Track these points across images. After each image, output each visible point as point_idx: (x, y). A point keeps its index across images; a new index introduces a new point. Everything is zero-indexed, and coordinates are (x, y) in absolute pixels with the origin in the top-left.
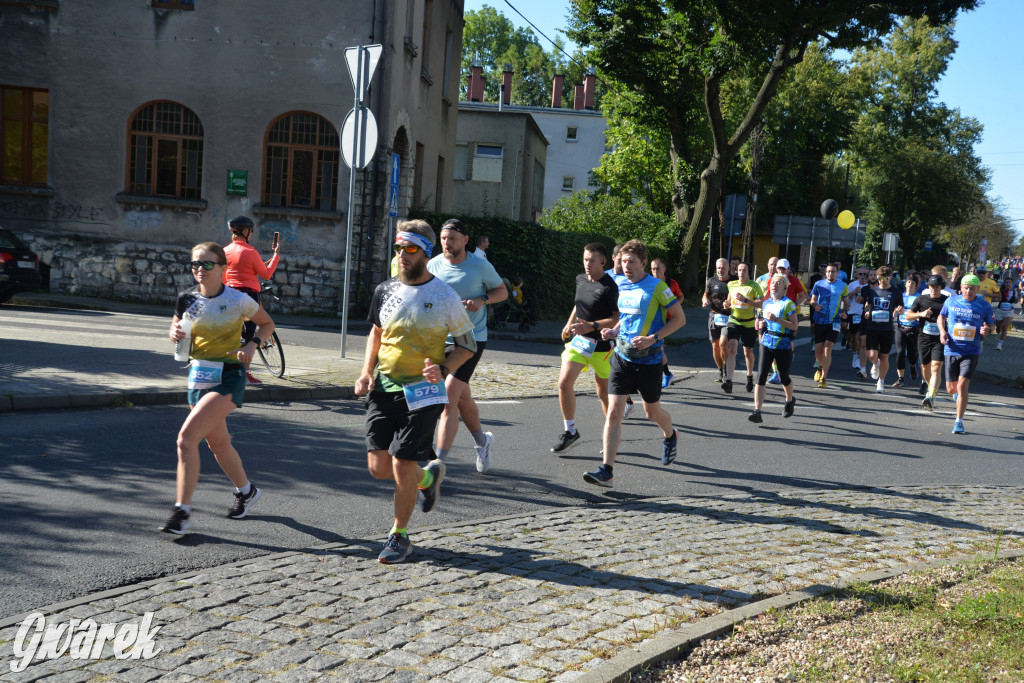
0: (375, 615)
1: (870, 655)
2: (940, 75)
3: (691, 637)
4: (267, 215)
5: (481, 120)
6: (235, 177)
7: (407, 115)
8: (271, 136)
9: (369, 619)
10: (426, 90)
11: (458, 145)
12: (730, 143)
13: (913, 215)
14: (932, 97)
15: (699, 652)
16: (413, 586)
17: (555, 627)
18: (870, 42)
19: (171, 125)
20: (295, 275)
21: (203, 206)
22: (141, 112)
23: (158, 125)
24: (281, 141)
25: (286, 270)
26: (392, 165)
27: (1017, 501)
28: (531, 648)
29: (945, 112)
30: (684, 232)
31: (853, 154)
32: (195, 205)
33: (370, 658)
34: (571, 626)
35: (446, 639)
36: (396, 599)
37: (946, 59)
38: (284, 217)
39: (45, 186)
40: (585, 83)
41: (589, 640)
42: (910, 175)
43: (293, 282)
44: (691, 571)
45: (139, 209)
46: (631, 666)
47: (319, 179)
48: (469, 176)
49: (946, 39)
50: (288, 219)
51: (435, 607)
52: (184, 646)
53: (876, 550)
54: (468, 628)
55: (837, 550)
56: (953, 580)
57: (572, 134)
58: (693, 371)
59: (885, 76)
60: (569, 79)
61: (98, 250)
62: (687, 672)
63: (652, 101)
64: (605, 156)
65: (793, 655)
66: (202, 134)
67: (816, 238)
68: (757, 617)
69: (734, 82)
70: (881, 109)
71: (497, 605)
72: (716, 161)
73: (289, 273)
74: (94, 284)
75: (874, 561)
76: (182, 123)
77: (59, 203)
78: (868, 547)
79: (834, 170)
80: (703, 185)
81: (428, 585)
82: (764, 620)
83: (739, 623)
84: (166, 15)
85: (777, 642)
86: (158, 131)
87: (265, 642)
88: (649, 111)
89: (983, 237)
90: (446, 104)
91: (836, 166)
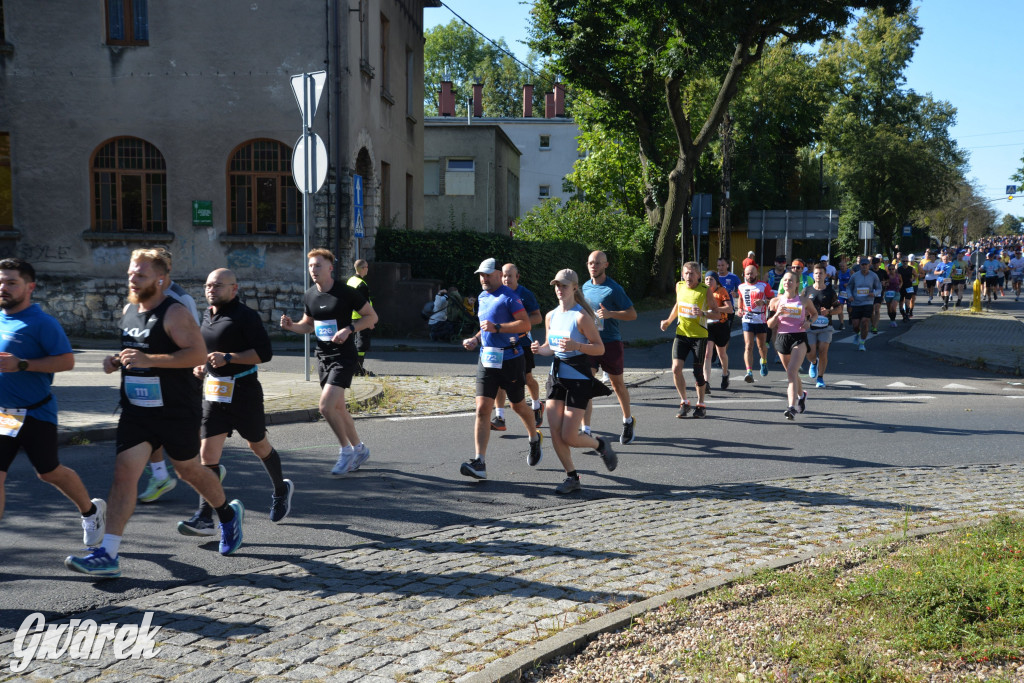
0: (293, 632)
1: (757, 636)
2: (907, 62)
3: (588, 632)
4: (234, 244)
5: (450, 135)
6: (201, 207)
7: (367, 136)
8: (233, 165)
9: (286, 636)
10: (388, 110)
11: (426, 161)
12: (695, 143)
13: (887, 201)
14: (900, 84)
15: (595, 646)
16: (337, 602)
17: (466, 631)
18: (828, 34)
19: (133, 160)
20: (266, 301)
21: (170, 238)
22: (102, 150)
23: (120, 160)
24: (244, 169)
25: (256, 297)
26: (355, 187)
27: (949, 480)
28: (438, 653)
29: (915, 99)
30: (657, 233)
31: (826, 145)
32: (162, 238)
33: (280, 673)
34: (483, 629)
35: (358, 650)
36: (316, 615)
37: (912, 46)
38: (251, 244)
39: (11, 228)
40: (555, 91)
41: (497, 641)
42: (882, 162)
43: (264, 308)
44: (612, 569)
45: (106, 245)
46: (523, 663)
47: (283, 205)
48: (442, 191)
49: (910, 25)
50: (255, 246)
51: (353, 620)
52: (99, 675)
53: (798, 537)
54: (382, 638)
55: (760, 539)
56: (857, 560)
57: (545, 142)
58: (659, 372)
59: (853, 66)
60: (538, 89)
61: (68, 289)
62: (580, 665)
63: (617, 105)
64: (578, 161)
65: (686, 642)
66: (164, 167)
67: (790, 232)
68: (658, 608)
69: (700, 82)
70: (851, 99)
71: (413, 614)
72: (682, 162)
73: (259, 300)
74: (66, 322)
75: (792, 547)
76: (144, 158)
77: (27, 245)
78: (791, 534)
79: (810, 163)
80: (672, 186)
81: (352, 600)
82: (664, 611)
83: (639, 616)
84: (121, 52)
85: (673, 631)
86: (121, 166)
87: (180, 665)
88: (614, 115)
89: (962, 219)
90: (411, 122)
91: (811, 159)
